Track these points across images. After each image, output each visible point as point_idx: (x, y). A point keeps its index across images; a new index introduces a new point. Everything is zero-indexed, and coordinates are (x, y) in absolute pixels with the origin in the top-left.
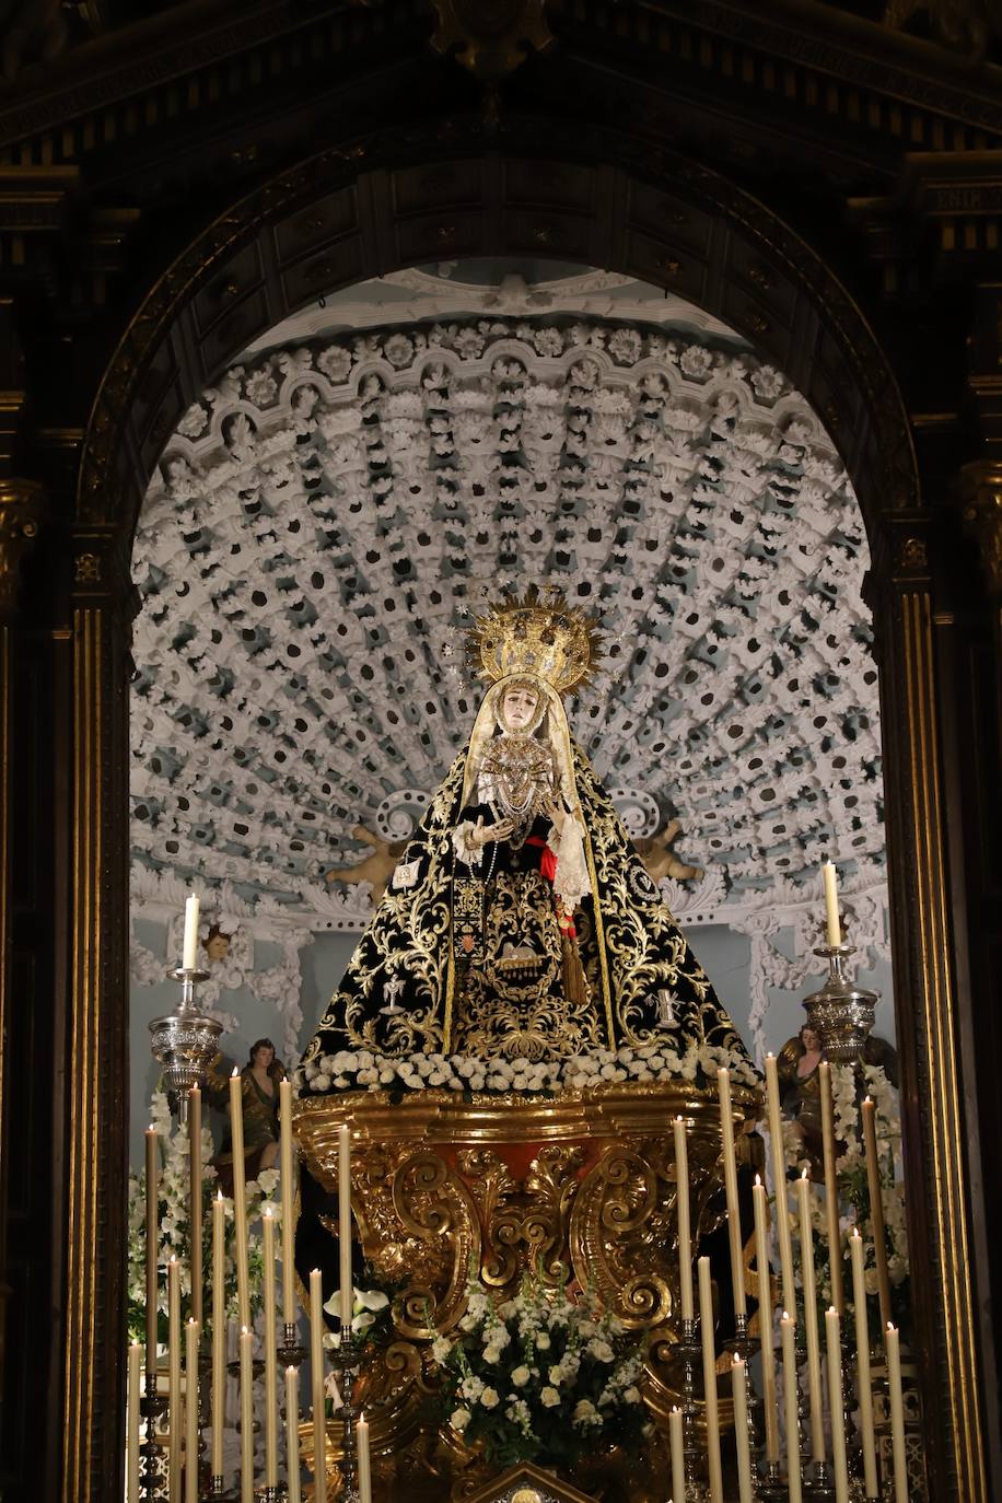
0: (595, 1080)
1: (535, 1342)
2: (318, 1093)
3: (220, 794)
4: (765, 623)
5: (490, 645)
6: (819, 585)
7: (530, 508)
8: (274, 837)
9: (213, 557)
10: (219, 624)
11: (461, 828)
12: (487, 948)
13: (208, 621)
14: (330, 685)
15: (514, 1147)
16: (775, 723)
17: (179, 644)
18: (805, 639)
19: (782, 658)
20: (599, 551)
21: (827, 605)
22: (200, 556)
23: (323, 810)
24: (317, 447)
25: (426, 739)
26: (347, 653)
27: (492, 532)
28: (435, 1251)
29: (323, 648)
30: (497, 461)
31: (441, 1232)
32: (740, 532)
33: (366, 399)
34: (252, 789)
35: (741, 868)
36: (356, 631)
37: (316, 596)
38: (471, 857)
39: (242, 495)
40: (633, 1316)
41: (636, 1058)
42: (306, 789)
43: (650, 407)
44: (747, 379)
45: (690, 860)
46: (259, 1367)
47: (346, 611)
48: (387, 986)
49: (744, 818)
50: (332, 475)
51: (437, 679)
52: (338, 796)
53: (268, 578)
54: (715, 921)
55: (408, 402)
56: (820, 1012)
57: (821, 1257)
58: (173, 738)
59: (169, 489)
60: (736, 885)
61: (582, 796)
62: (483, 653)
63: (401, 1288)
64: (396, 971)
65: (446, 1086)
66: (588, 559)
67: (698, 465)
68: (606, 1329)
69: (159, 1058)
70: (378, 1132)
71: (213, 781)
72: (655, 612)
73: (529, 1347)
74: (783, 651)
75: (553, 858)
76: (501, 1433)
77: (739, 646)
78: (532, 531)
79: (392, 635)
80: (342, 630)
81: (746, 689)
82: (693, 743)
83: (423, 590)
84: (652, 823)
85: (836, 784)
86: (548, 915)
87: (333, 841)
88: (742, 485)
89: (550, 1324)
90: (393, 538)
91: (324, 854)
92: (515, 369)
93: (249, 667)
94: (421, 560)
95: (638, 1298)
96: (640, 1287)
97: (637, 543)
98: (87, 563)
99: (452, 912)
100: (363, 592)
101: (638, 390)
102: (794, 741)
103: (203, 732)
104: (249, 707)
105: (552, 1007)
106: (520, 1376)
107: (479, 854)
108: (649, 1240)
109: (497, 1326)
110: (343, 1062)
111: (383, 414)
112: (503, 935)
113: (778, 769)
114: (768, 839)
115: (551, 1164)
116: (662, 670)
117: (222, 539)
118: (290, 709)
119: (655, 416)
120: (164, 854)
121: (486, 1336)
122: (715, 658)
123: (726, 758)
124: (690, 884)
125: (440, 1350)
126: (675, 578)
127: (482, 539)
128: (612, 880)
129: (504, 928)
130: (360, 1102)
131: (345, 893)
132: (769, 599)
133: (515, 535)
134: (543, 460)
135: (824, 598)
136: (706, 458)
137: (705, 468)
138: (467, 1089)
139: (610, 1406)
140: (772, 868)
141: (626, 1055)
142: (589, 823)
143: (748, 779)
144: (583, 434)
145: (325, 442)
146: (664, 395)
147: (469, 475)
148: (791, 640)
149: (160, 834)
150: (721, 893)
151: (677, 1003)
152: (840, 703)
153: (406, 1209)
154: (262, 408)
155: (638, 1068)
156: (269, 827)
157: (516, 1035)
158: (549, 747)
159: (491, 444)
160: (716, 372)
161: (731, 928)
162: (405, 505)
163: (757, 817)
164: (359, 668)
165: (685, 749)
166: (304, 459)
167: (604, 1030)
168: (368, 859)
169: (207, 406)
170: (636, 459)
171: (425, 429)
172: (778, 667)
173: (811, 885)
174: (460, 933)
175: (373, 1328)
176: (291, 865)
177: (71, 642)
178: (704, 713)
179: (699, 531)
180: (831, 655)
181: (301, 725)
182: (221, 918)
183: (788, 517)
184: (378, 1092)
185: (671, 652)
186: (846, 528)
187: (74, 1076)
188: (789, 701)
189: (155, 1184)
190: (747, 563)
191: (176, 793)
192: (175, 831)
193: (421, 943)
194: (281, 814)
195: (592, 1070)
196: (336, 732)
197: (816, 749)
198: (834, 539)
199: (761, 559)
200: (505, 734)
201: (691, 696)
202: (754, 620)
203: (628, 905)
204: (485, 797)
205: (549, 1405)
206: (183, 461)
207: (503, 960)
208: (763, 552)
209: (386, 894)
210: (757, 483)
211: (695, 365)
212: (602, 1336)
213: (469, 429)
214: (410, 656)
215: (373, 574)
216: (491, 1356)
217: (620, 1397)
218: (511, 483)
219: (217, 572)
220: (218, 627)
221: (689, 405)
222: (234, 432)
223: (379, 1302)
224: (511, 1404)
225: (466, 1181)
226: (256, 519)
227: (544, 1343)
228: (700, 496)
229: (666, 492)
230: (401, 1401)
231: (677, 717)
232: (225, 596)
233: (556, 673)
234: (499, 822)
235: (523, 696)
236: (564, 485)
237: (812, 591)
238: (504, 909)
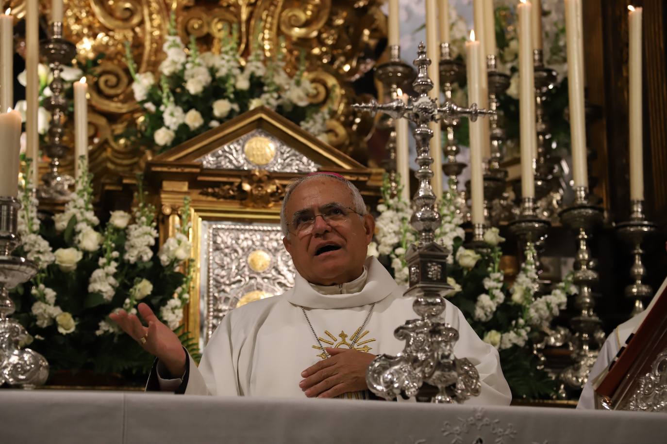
1: (234, 83)
73: (229, 86)
106: (221, 108)
109: (199, 65)
121: (188, 73)
125: (142, 84)
216: (193, 87)
227: (243, 84)
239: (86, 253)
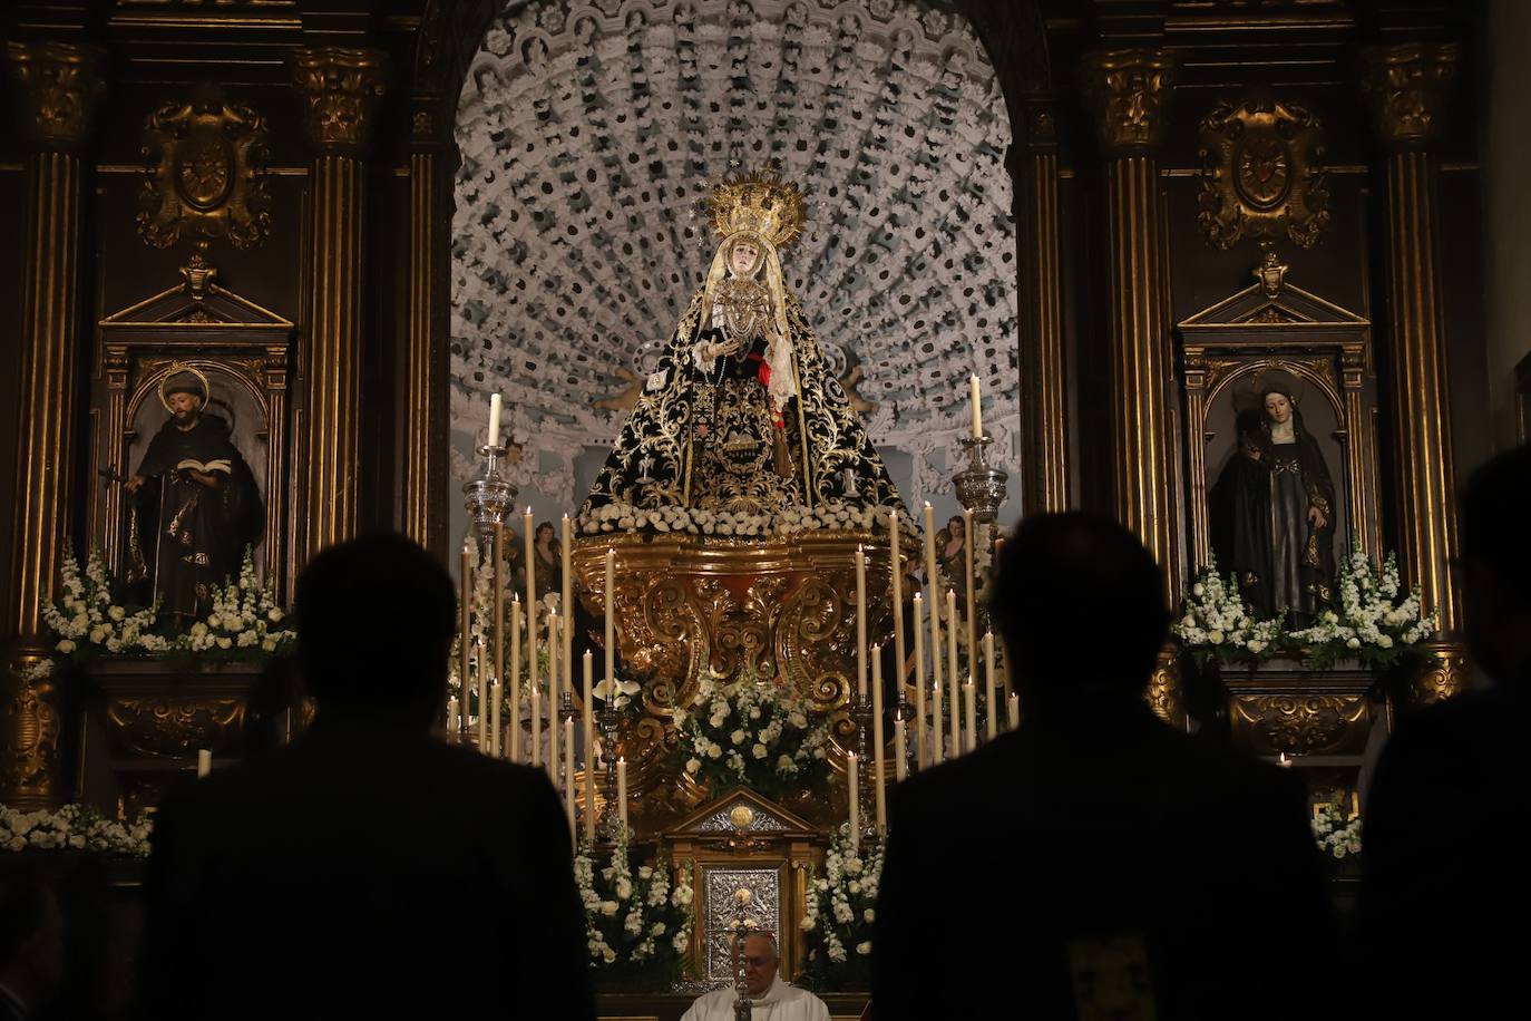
0: (797, 528)
1: (749, 714)
2: (589, 535)
3: (515, 338)
4: (929, 215)
5: (723, 210)
6: (970, 186)
7: (754, 122)
8: (556, 373)
9: (513, 153)
10: (517, 207)
11: (699, 345)
12: (717, 435)
13: (508, 204)
14: (600, 258)
15: (735, 578)
16: (935, 293)
17: (487, 220)
18: (958, 228)
19: (941, 243)
20: (805, 158)
21: (976, 201)
22: (503, 152)
23: (593, 354)
24: (593, 69)
25: (671, 302)
26: (613, 233)
27: (724, 140)
28: (675, 654)
29: (595, 229)
30: (729, 84)
31: (680, 639)
32: (911, 144)
33: (632, 30)
34: (539, 336)
35: (906, 403)
36: (620, 217)
37: (590, 187)
38: (706, 367)
39: (536, 104)
40: (821, 702)
41: (827, 512)
42: (580, 337)
43: (846, 42)
44: (920, 19)
45: (869, 397)
46: (545, 724)
47: (612, 201)
48: (641, 462)
49: (910, 365)
50: (604, 92)
51: (680, 256)
52: (603, 343)
53: (555, 173)
54: (886, 444)
55: (663, 32)
56: (966, 485)
57: (963, 661)
58: (480, 293)
59: (481, 95)
60: (902, 416)
61: (791, 323)
62: (718, 217)
63: (649, 679)
64: (649, 452)
65: (685, 530)
66: (797, 164)
67: (881, 90)
68: (802, 705)
69: (470, 512)
70: (634, 564)
71: (511, 329)
72: (846, 207)
73: (744, 717)
74: (941, 237)
75: (768, 368)
76: (723, 777)
77: (909, 234)
78: (754, 141)
79: (647, 220)
80: (609, 215)
81: (913, 267)
82: (872, 308)
83: (670, 185)
84: (841, 368)
85: (979, 339)
86: (763, 411)
87: (600, 378)
88: (915, 107)
89: (760, 701)
90: (649, 144)
91: (593, 387)
92: (745, 9)
93: (539, 241)
94: (670, 162)
95: (826, 689)
96: (828, 680)
97: (834, 152)
98: (422, 120)
99: (691, 407)
100: (625, 186)
101: (837, 27)
102: (948, 306)
103: (503, 290)
104: (539, 272)
105: (765, 479)
106: (738, 736)
107: (713, 365)
108: (834, 648)
109: (721, 701)
110: (608, 512)
111: (645, 43)
112: (730, 425)
113: (936, 329)
114: (927, 381)
115: (764, 590)
116: (850, 252)
117: (520, 138)
118: (569, 275)
119: (849, 50)
120: (473, 382)
121: (713, 708)
122: (891, 243)
123: (897, 320)
124: (868, 416)
125: (679, 717)
126: (862, 180)
127: (717, 146)
128: (812, 386)
129: (730, 420)
130: (621, 540)
131: (608, 417)
132: (933, 197)
133: (741, 145)
134: (764, 82)
135: (974, 196)
136: (887, 84)
137: (887, 93)
138: (701, 534)
139: (803, 760)
140: (930, 403)
141: (820, 511)
142: (795, 344)
143: (913, 336)
144: (795, 64)
145: (600, 64)
146: (857, 32)
147: (709, 94)
148: (948, 229)
149: (470, 366)
150: (891, 422)
151: (859, 479)
152: (984, 276)
153: (654, 622)
154: (553, 34)
155: (829, 519)
156: (552, 365)
157: (739, 498)
158: (767, 286)
159: (726, 70)
160: (897, 14)
161: (898, 448)
162: (659, 118)
163: (920, 365)
164: (622, 245)
165: (866, 313)
166: (583, 78)
167: (804, 497)
168: (627, 391)
169: (511, 31)
170: (835, 85)
171: (675, 56)
172: (938, 250)
173: (960, 416)
174: (697, 423)
175: (629, 707)
176: (568, 395)
177: (409, 178)
178: (882, 285)
179: (881, 143)
180: (978, 240)
181: (577, 289)
182: (514, 432)
183: (948, 132)
184: (635, 534)
185: (857, 238)
186: (992, 139)
187: (409, 502)
188: (945, 276)
189: (467, 601)
190: (916, 168)
191: (483, 335)
192: (481, 365)
193: (667, 431)
194: (561, 355)
195: (795, 520)
196: (603, 295)
197: (965, 313)
198: (983, 148)
199: (927, 166)
200: (734, 277)
201: (872, 272)
202: (921, 213)
203: (823, 405)
204: (718, 323)
205: (758, 757)
206: (492, 74)
207: (729, 443)
208: (929, 160)
209: (641, 395)
210: (925, 105)
211: (881, 9)
212: (799, 710)
213: (710, 56)
214: (660, 237)
215: (634, 172)
216: (716, 722)
217: (811, 754)
218: (739, 103)
219: (516, 165)
220: (517, 209)
221: (875, 39)
222: (531, 51)
223: (633, 689)
224: (731, 756)
225: (700, 602)
226: (546, 125)
227: (755, 714)
228: (883, 115)
229: (857, 110)
230: (648, 759)
231: (861, 289)
232: (522, 184)
233: (773, 232)
234: (727, 341)
235: (747, 247)
236: (780, 105)
237: (964, 190)
238: (731, 406)
239: (622, 902)
